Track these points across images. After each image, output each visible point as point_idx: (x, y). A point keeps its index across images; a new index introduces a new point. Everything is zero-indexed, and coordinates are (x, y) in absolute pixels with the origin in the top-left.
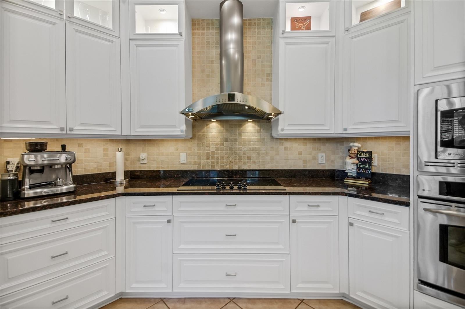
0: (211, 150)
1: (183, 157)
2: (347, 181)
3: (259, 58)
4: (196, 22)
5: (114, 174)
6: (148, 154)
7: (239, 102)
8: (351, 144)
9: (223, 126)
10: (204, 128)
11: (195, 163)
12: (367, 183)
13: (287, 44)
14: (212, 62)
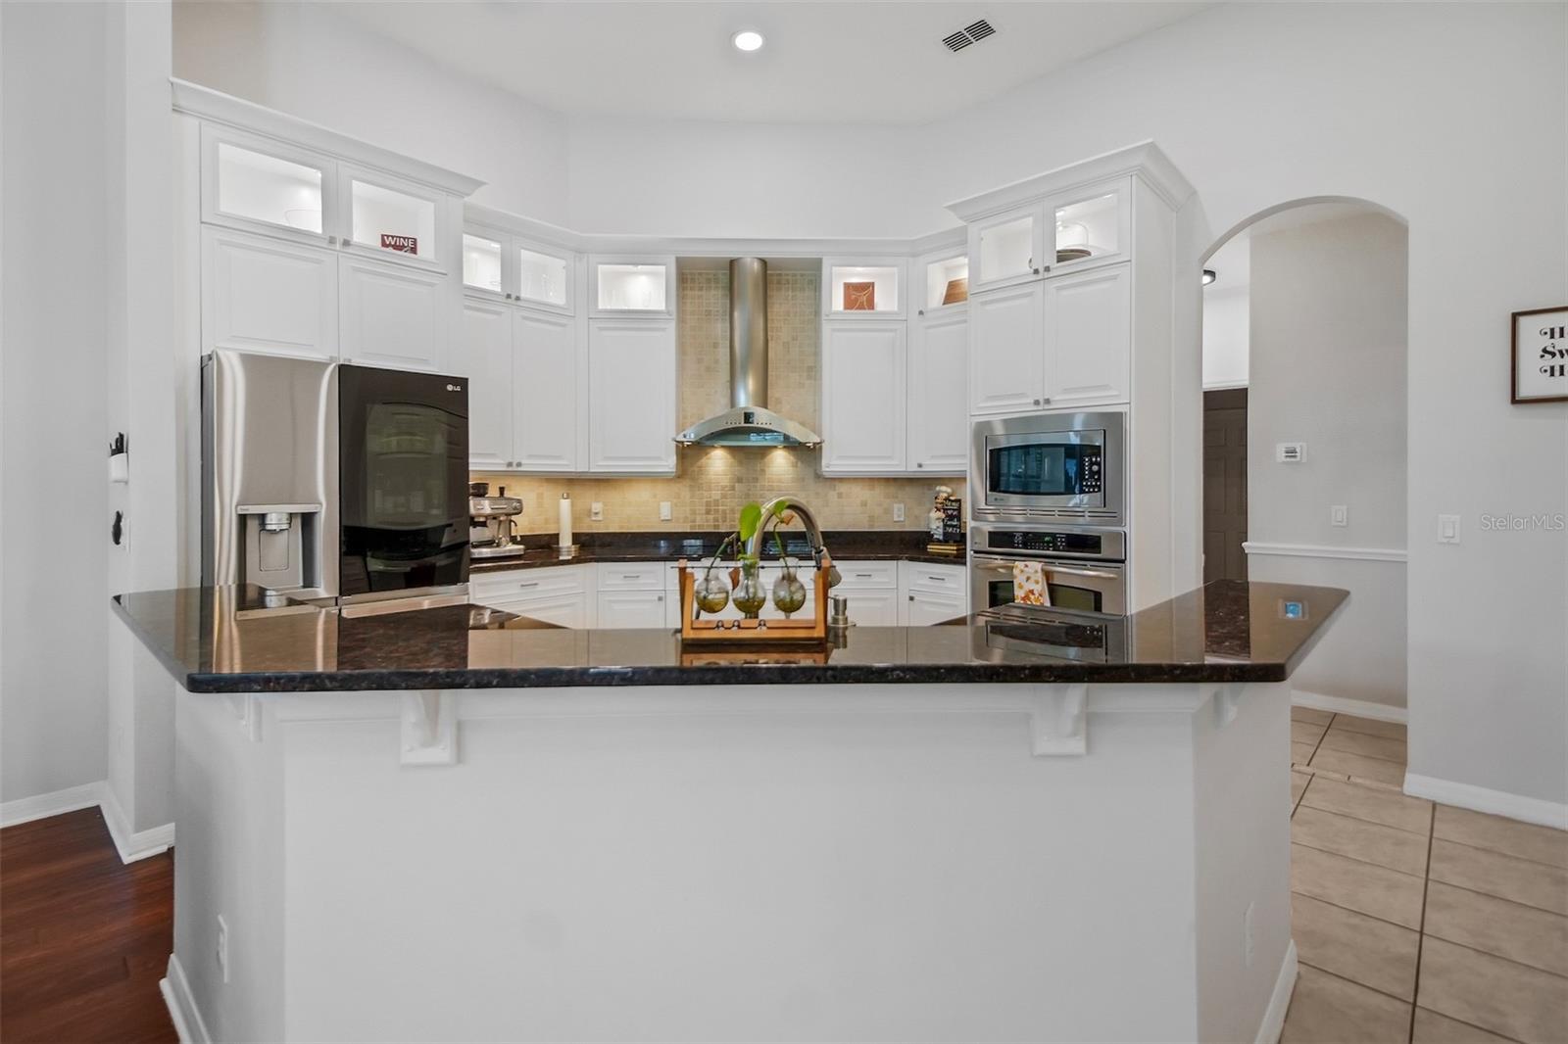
0: (714, 497)
1: (666, 510)
2: (932, 548)
3: (794, 339)
4: (689, 277)
5: (556, 537)
6: (605, 505)
7: (759, 426)
8: (938, 488)
9: (734, 457)
10: (701, 458)
11: (686, 519)
12: (955, 548)
13: (834, 330)
14: (715, 345)
